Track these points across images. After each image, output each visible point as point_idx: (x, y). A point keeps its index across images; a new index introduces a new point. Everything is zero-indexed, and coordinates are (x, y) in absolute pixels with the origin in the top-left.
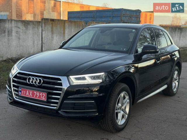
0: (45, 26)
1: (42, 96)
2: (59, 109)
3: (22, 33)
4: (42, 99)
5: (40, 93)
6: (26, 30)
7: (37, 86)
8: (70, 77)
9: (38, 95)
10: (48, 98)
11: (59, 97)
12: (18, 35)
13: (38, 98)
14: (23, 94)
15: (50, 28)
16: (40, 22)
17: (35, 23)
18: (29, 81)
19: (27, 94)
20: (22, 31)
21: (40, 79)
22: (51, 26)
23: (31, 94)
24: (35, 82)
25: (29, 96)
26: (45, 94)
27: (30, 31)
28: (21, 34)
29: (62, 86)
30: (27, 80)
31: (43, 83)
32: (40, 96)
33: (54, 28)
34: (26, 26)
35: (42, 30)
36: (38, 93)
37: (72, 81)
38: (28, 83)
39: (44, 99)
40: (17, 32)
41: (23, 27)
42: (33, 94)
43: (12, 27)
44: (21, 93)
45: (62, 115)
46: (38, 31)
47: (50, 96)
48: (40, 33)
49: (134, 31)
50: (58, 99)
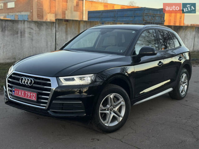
0: (59, 27)
1: (32, 96)
2: (48, 109)
3: (36, 34)
4: (32, 99)
5: (31, 93)
6: (39, 30)
7: (29, 86)
8: (60, 78)
9: (29, 95)
10: (38, 98)
11: (48, 97)
12: (31, 36)
13: (29, 98)
14: (16, 93)
15: (64, 29)
16: (54, 23)
17: (48, 24)
18: (22, 82)
19: (20, 94)
20: (34, 32)
21: (31, 80)
22: (65, 26)
23: (23, 94)
24: (27, 83)
25: (21, 96)
26: (35, 94)
27: (44, 31)
28: (34, 35)
29: (51, 86)
30: (20, 80)
31: (34, 83)
32: (31, 96)
33: (69, 29)
34: (39, 27)
35: (56, 31)
36: (29, 93)
37: (61, 82)
38: (21, 83)
39: (34, 99)
40: (30, 33)
41: (36, 28)
42: (25, 94)
43: (25, 28)
44: (14, 93)
45: (51, 115)
46: (52, 32)
47: (40, 96)
48: (54, 34)
49: (134, 32)
50: (47, 99)
